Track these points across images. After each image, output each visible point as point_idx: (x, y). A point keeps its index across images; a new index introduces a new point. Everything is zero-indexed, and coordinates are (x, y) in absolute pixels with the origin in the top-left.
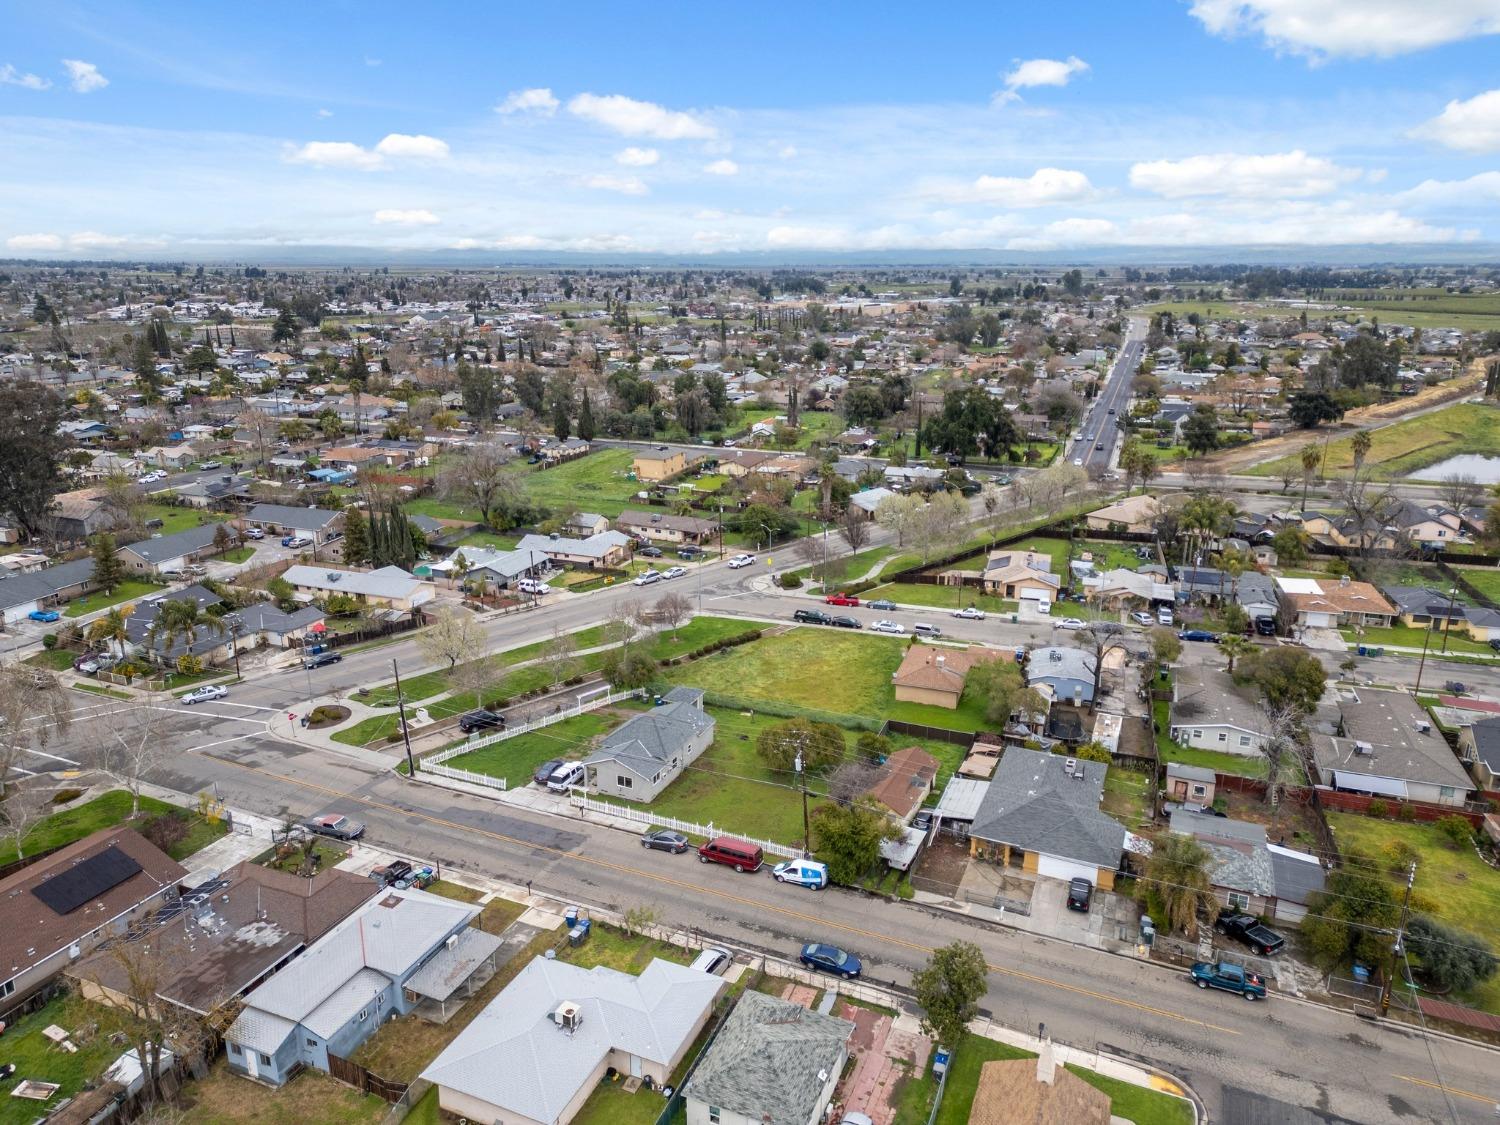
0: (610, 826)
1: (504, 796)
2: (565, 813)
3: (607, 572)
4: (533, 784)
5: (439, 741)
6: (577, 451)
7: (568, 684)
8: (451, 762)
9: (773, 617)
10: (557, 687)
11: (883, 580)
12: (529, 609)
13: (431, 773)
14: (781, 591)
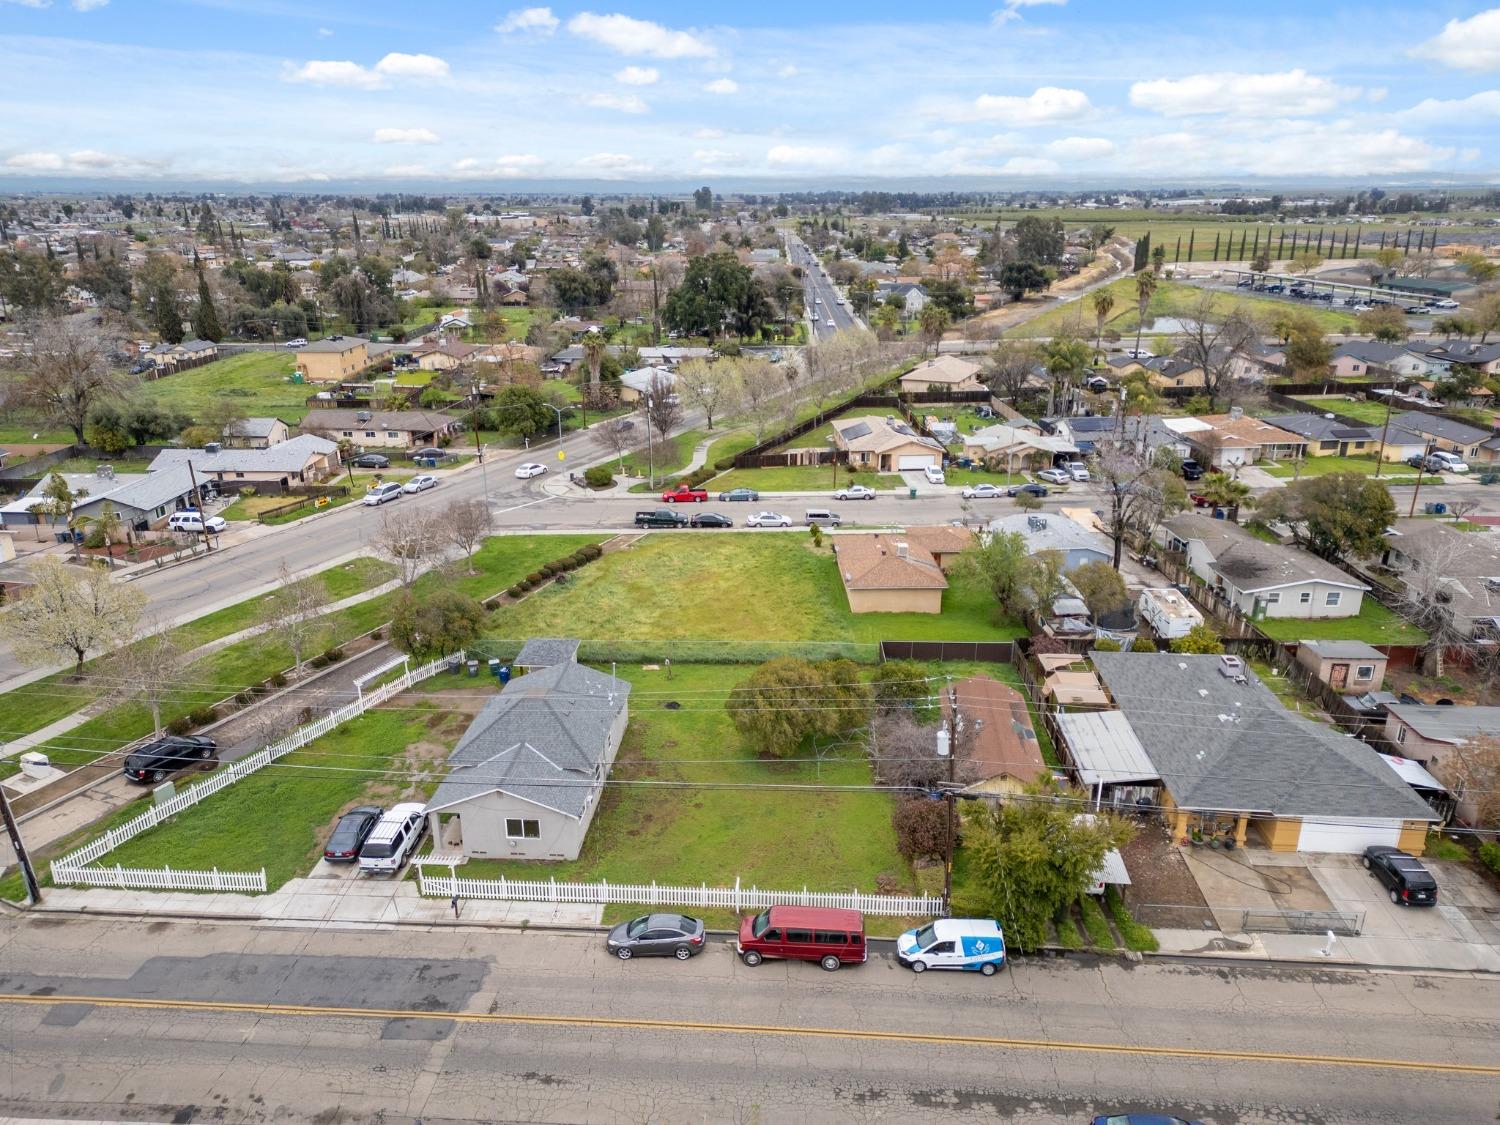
0: (525, 926)
1: (270, 907)
2: (418, 916)
3: (313, 492)
4: (322, 867)
5: (83, 812)
6: (202, 354)
7: (318, 664)
8: (123, 855)
9: (599, 525)
10: (300, 673)
11: (719, 467)
12: (197, 556)
13: (82, 887)
14: (590, 493)
